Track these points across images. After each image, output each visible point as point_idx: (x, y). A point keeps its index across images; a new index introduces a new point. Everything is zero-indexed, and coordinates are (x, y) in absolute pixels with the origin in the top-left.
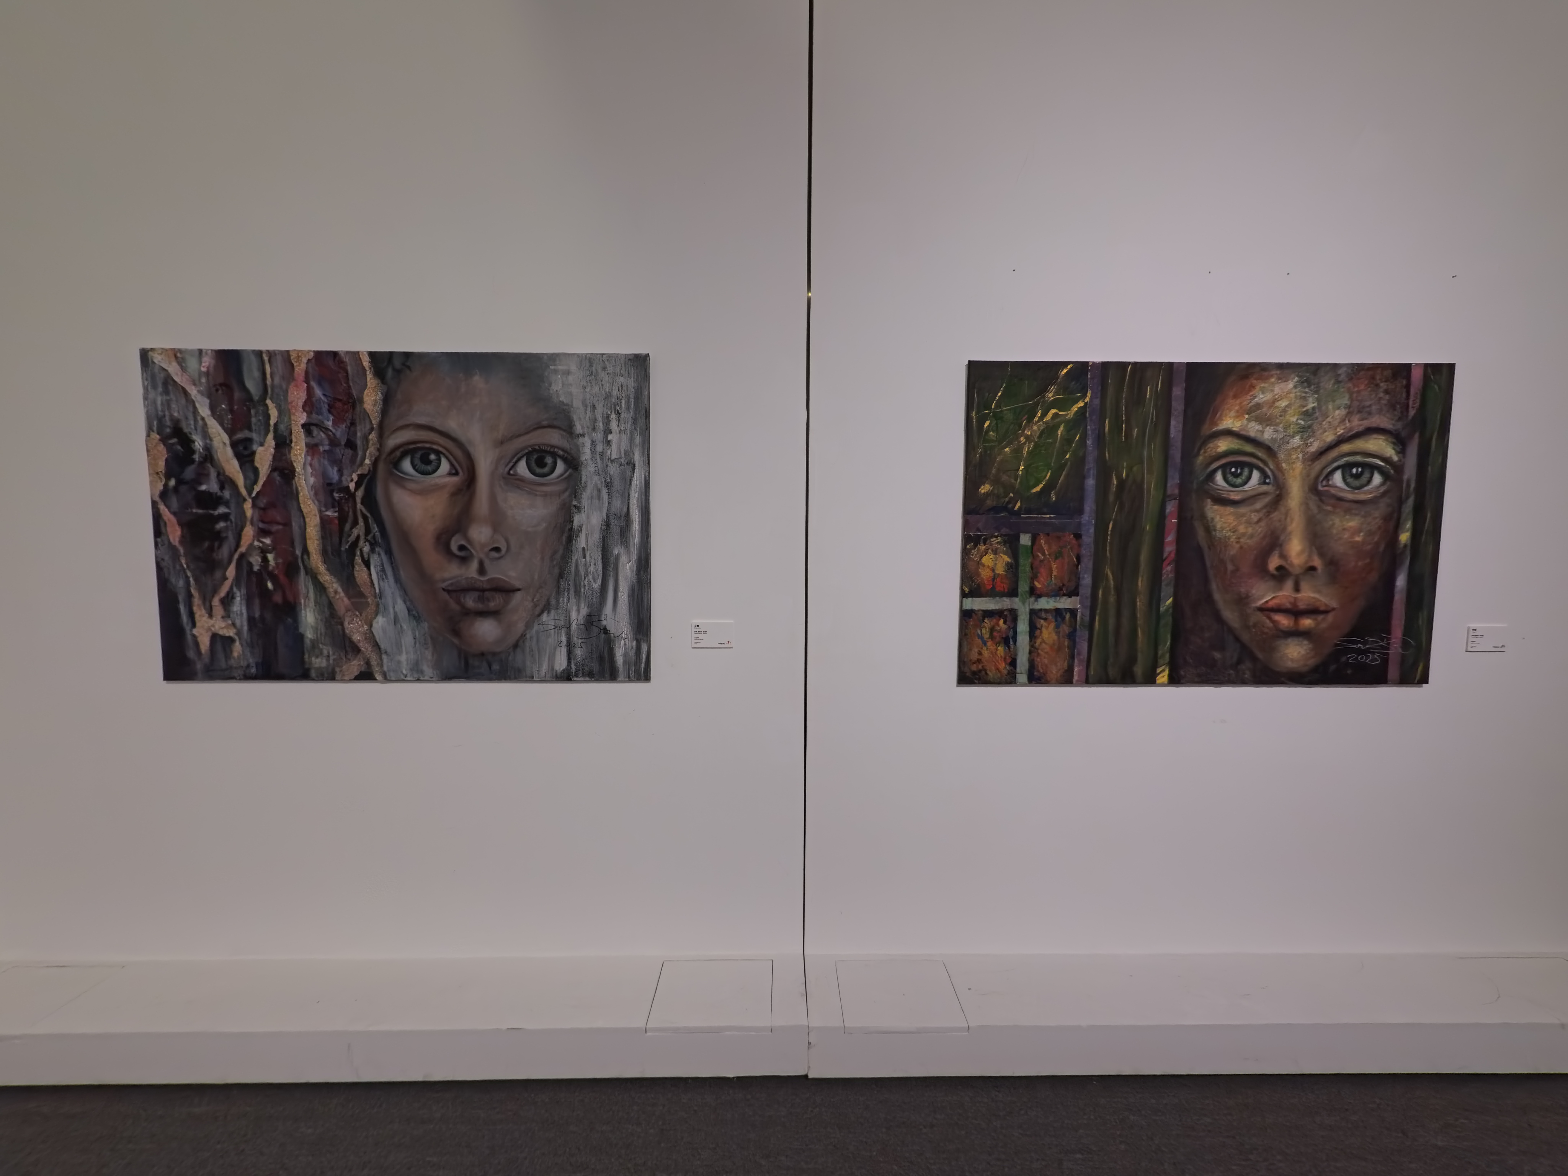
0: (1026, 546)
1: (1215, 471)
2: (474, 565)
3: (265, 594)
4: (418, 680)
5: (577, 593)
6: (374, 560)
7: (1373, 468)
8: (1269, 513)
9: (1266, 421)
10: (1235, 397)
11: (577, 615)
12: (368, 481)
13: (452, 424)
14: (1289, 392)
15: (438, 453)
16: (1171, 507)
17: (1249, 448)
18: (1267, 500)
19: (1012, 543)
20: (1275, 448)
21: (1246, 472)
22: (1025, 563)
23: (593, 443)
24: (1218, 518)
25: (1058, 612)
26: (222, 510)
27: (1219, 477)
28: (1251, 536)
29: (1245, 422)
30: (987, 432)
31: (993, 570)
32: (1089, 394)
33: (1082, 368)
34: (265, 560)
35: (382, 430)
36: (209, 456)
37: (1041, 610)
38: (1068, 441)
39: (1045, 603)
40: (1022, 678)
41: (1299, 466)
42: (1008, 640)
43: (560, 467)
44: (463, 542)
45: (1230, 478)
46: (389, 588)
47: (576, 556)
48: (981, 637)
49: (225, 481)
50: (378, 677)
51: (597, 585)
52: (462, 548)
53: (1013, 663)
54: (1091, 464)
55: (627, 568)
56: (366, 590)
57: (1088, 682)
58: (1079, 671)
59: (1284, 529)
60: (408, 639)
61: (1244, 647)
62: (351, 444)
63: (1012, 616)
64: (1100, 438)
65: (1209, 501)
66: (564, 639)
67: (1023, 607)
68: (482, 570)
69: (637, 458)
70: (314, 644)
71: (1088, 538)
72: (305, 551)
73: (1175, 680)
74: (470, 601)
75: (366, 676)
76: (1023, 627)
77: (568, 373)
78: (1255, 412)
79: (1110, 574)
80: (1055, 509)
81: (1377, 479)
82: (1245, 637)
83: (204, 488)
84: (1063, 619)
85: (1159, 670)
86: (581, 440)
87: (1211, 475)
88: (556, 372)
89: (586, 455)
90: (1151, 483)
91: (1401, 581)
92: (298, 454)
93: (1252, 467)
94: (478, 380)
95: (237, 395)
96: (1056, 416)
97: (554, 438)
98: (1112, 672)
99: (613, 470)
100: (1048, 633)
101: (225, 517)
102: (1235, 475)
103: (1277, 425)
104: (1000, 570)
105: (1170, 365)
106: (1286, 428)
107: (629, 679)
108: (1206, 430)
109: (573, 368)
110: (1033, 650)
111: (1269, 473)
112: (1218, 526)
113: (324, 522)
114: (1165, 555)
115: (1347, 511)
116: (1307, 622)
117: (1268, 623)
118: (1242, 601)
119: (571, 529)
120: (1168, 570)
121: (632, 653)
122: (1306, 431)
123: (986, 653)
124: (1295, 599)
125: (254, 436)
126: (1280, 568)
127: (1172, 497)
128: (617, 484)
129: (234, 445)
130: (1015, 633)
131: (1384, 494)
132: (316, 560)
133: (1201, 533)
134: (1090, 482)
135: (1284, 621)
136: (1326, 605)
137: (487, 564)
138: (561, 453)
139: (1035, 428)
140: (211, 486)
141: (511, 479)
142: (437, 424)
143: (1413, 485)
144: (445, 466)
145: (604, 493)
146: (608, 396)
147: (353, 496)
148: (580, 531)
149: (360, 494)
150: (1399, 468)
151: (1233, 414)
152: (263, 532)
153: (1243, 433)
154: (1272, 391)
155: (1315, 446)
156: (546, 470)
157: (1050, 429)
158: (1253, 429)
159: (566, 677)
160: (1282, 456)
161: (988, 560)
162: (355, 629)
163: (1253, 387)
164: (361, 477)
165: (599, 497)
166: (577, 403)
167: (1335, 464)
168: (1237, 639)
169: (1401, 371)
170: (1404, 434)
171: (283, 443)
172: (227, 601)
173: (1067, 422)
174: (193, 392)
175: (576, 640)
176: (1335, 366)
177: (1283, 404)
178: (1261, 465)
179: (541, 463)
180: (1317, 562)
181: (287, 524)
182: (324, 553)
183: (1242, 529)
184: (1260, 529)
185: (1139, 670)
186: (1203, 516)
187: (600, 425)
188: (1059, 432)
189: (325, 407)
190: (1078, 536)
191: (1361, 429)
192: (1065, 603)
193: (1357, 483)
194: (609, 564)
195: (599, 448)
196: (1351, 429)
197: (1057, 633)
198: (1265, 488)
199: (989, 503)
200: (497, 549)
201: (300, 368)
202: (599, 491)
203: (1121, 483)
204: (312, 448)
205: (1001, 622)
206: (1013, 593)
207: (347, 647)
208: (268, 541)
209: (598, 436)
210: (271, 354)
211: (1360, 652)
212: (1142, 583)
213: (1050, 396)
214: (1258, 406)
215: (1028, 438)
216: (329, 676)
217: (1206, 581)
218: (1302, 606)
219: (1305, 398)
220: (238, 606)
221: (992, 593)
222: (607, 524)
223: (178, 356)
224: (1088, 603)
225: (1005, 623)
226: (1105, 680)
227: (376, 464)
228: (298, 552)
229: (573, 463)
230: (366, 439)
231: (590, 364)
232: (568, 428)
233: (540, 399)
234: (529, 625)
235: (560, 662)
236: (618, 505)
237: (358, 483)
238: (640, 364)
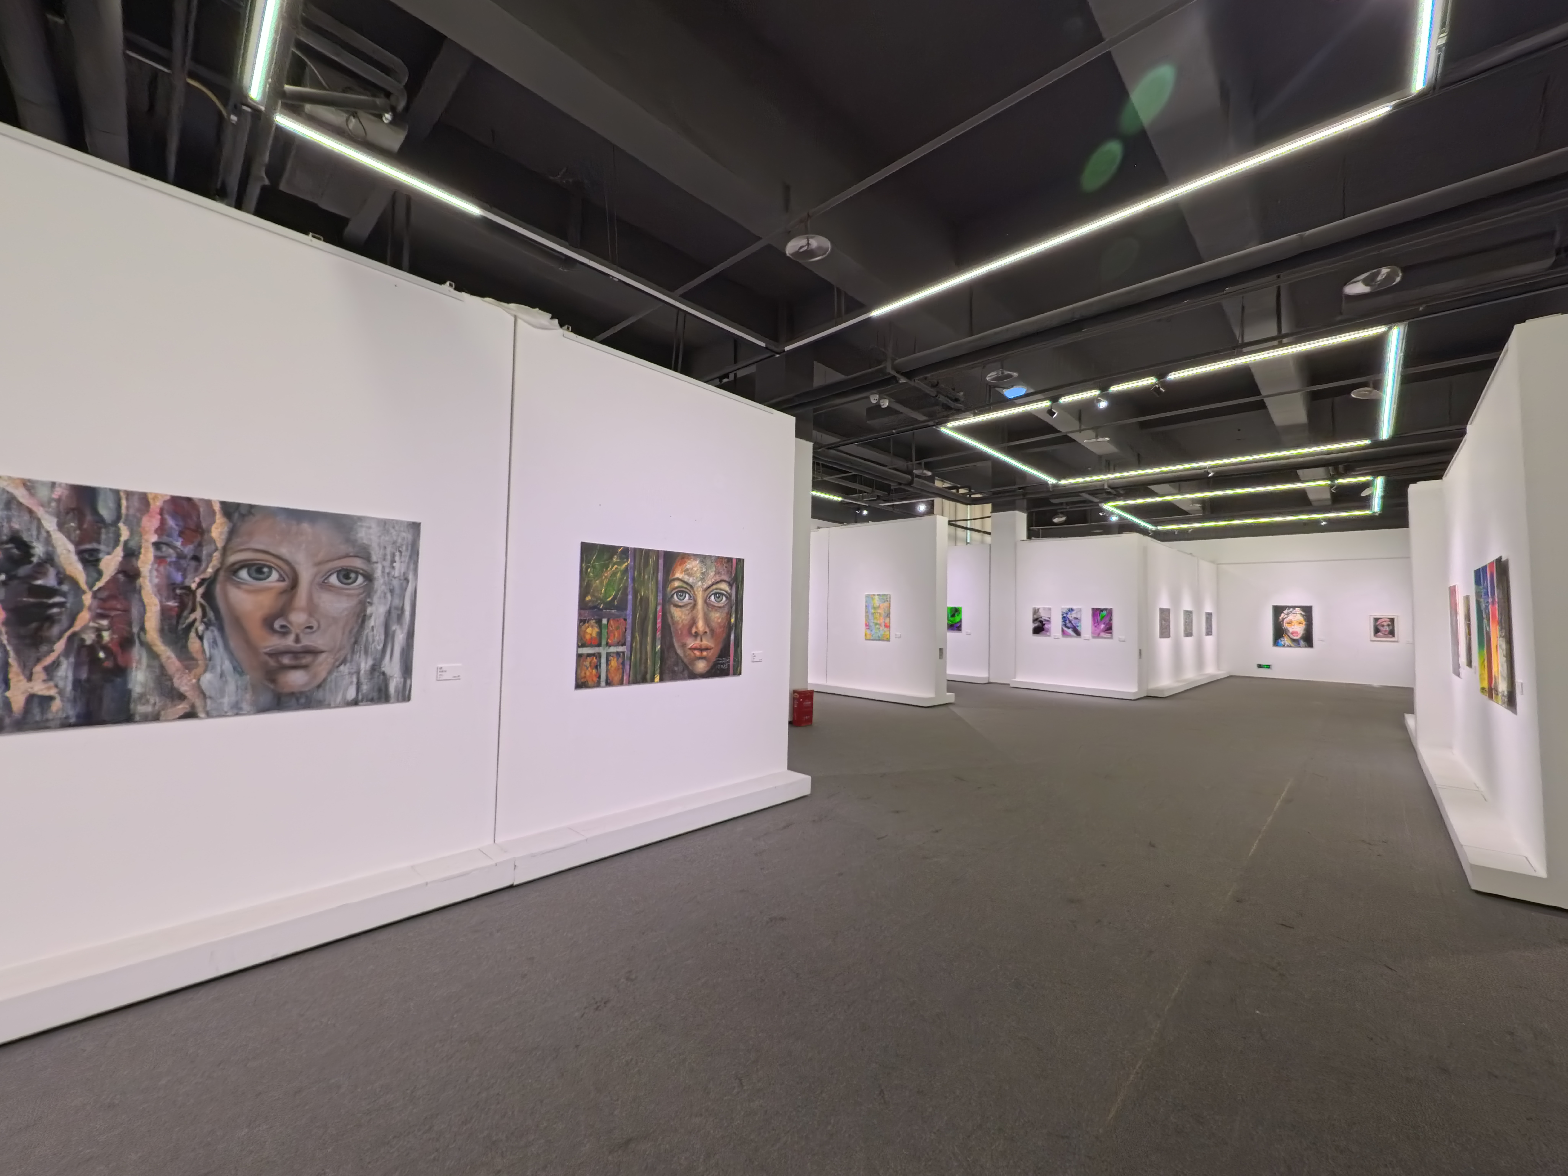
0: (605, 624)
1: (674, 594)
2: (292, 637)
3: (94, 661)
5: (366, 652)
6: (205, 635)
7: (723, 594)
8: (692, 611)
9: (690, 575)
10: (680, 565)
11: (365, 665)
12: (208, 583)
13: (284, 551)
14: (697, 565)
15: (270, 568)
16: (659, 608)
17: (685, 585)
18: (691, 605)
19: (599, 622)
20: (693, 585)
21: (684, 594)
22: (604, 632)
23: (384, 567)
24: (675, 613)
25: (618, 653)
26: (57, 599)
27: (675, 596)
28: (686, 620)
29: (683, 575)
30: (590, 573)
31: (591, 635)
32: (629, 560)
33: (626, 549)
34: (100, 636)
35: (225, 551)
36: (50, 559)
37: (611, 653)
38: (621, 579)
39: (613, 649)
40: (603, 683)
41: (701, 593)
42: (597, 666)
43: (360, 579)
44: (284, 623)
45: (679, 596)
46: (219, 653)
47: (367, 631)
48: (586, 666)
49: (65, 578)
50: (202, 715)
51: (380, 647)
52: (283, 627)
53: (599, 677)
54: (630, 590)
55: (400, 637)
56: (199, 656)
57: (629, 683)
58: (626, 679)
59: (697, 617)
60: (231, 687)
61: (685, 664)
62: (197, 558)
63: (599, 655)
64: (634, 579)
65: (672, 606)
66: (355, 680)
67: (603, 651)
68: (297, 640)
69: (411, 577)
70: (142, 696)
72: (142, 629)
73: (662, 680)
74: (286, 660)
75: (190, 715)
76: (603, 660)
77: (370, 528)
78: (687, 572)
79: (637, 636)
80: (616, 608)
81: (724, 599)
82: (685, 660)
84: (620, 656)
85: (655, 676)
86: (376, 565)
87: (672, 596)
88: (362, 526)
89: (378, 573)
90: (652, 597)
91: (732, 637)
92: (146, 562)
93: (686, 593)
94: (305, 526)
95: (89, 518)
96: (616, 568)
97: (358, 563)
98: (638, 678)
99: (395, 583)
100: (614, 663)
102: (681, 596)
103: (694, 577)
104: (594, 635)
105: (658, 551)
106: (697, 578)
107: (398, 701)
108: (671, 578)
109: (374, 525)
110: (608, 671)
111: (691, 595)
112: (675, 616)
113: (164, 610)
115: (716, 610)
116: (705, 653)
117: (692, 654)
118: (684, 646)
119: (365, 616)
120: (659, 634)
121: (401, 686)
122: (702, 580)
123: (588, 673)
124: (701, 644)
125: (102, 547)
126: (696, 632)
127: (659, 604)
128: (397, 591)
129: (80, 553)
130: (600, 664)
131: (726, 605)
132: (153, 636)
133: (670, 619)
134: (630, 597)
135: (697, 653)
136: (710, 646)
137: (301, 636)
138: (361, 572)
139: (609, 573)
140: (48, 581)
141: (324, 585)
142: (272, 551)
143: (734, 601)
144: (275, 575)
145: (389, 595)
146: (394, 543)
147: (193, 593)
148: (371, 616)
149: (200, 591)
150: (730, 595)
151: (679, 572)
152: (100, 616)
153: (683, 579)
154: (692, 564)
155: (705, 586)
156: (350, 581)
157: (614, 574)
158: (686, 578)
159: (355, 703)
160: (695, 589)
161: (589, 630)
162: (184, 684)
163: (685, 562)
164: (203, 580)
165: (385, 597)
166: (374, 545)
167: (712, 593)
168: (683, 662)
169: (729, 560)
170: (731, 582)
171: (131, 554)
172: (51, 668)
173: (621, 571)
174: (40, 512)
175: (363, 680)
176: (711, 556)
177: (695, 569)
178: (689, 592)
179: (347, 577)
180: (707, 630)
181: (127, 611)
182: (162, 631)
183: (683, 617)
184: (689, 617)
185: (648, 676)
186: (670, 612)
187: (389, 557)
188: (618, 575)
189: (176, 534)
190: (625, 620)
191: (719, 580)
192: (620, 649)
193: (718, 600)
194: (388, 635)
195: (387, 570)
196: (716, 580)
197: (618, 663)
198: (690, 601)
199: (590, 604)
200: (310, 627)
201: (156, 505)
202: (385, 594)
203: (641, 597)
204: (159, 560)
205: (595, 658)
206: (599, 645)
207: (172, 697)
208: (105, 622)
209: (387, 563)
210: (129, 494)
211: (721, 664)
212: (649, 639)
213: (615, 559)
214: (687, 570)
215: (606, 577)
216: (155, 718)
217: (671, 638)
218: (703, 647)
219: (702, 568)
220: (64, 671)
221: (591, 646)
222: (389, 612)
223: (27, 484)
224: (629, 649)
225: (596, 659)
226: (635, 682)
227: (217, 572)
228: (135, 630)
229: (369, 578)
230: (210, 556)
231: (385, 524)
232: (367, 558)
233: (350, 541)
234: (330, 673)
235: (351, 694)
236: (397, 602)
237: (200, 585)
238: (415, 527)
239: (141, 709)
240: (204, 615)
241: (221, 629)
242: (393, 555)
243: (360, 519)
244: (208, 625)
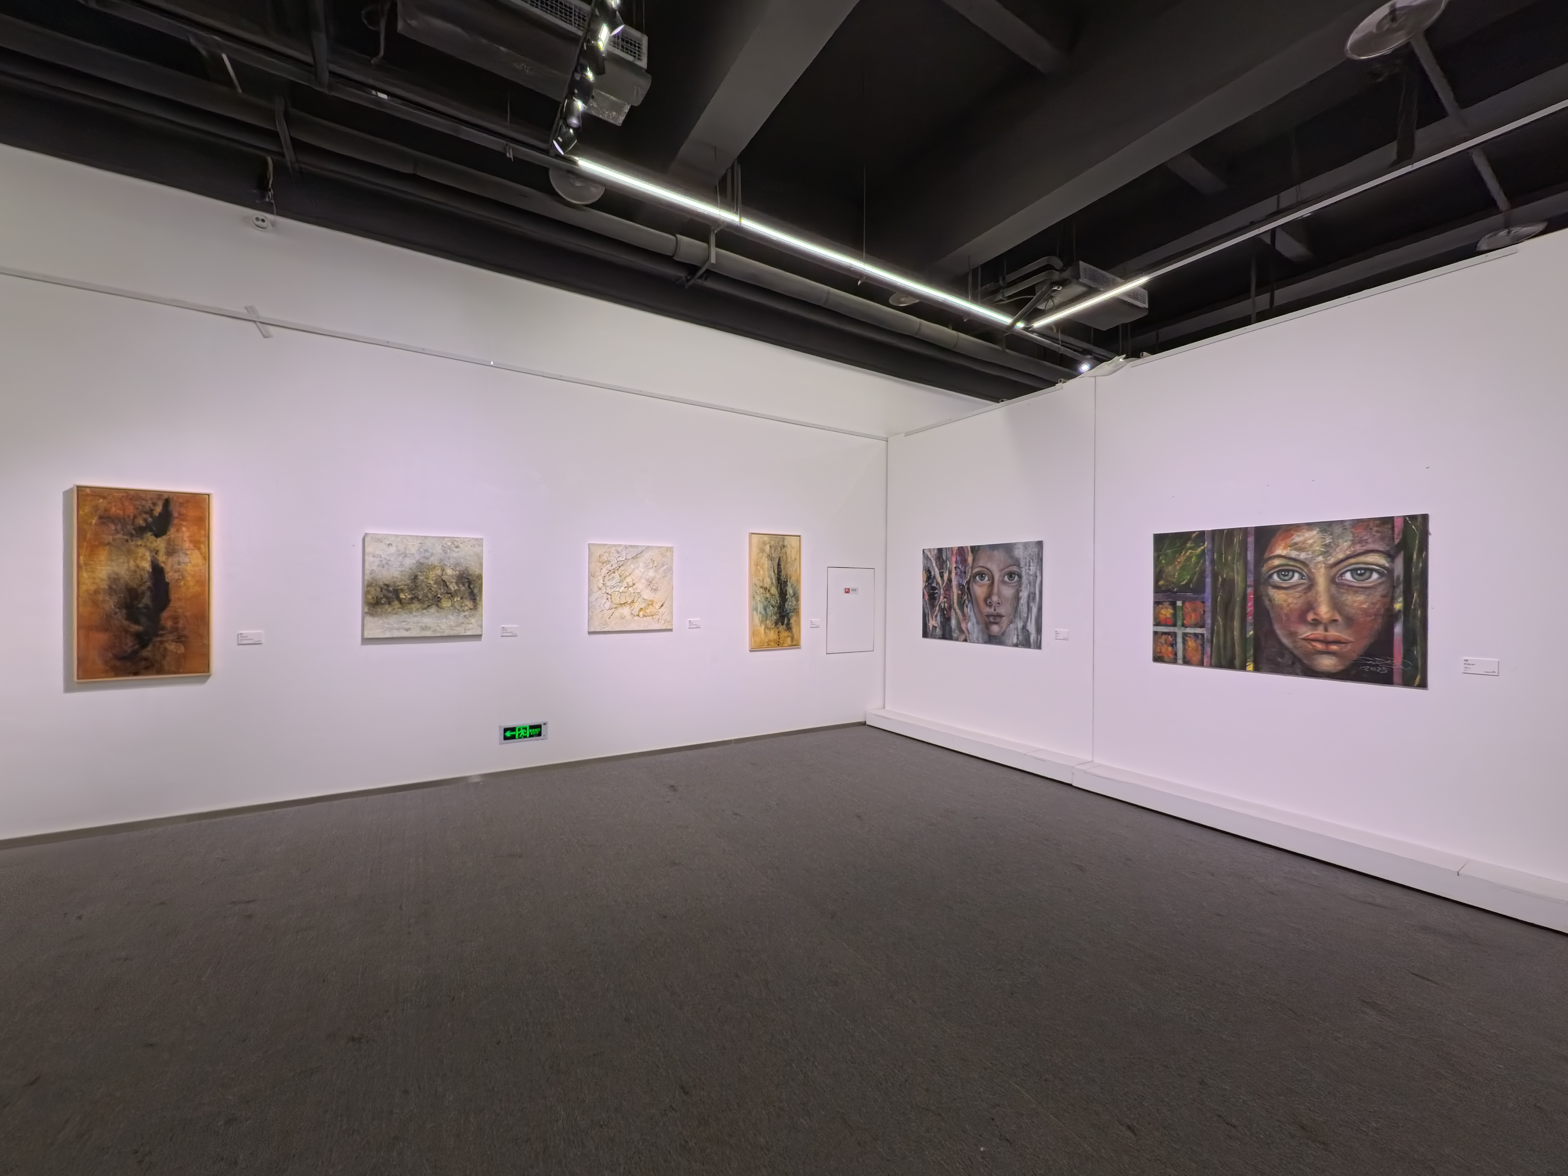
0: (1180, 606)
1: (1273, 573)
2: (993, 609)
3: (944, 615)
4: (978, 643)
5: (1020, 618)
6: (969, 606)
7: (1372, 570)
8: (1305, 593)
9: (1301, 550)
10: (1283, 540)
11: (1020, 625)
12: (968, 583)
13: (989, 566)
14: (1314, 536)
15: (985, 574)
17: (1292, 563)
18: (1304, 587)
19: (1173, 604)
20: (1307, 562)
21: (1291, 573)
22: (1180, 614)
23: (1026, 570)
24: (1276, 595)
25: (1196, 635)
26: (936, 591)
27: (1275, 577)
28: (1296, 604)
29: (1288, 551)
30: (1161, 560)
31: (1165, 615)
32: (1206, 543)
33: (1202, 534)
34: (945, 605)
35: (972, 568)
36: (934, 577)
37: (1187, 633)
38: (1197, 563)
39: (1189, 630)
40: (1180, 661)
41: (1323, 571)
42: (1173, 645)
43: (1016, 578)
44: (990, 601)
45: (1282, 577)
46: (972, 614)
47: (1020, 605)
48: (1161, 643)
49: (938, 583)
50: (968, 641)
51: (1026, 616)
52: (990, 603)
53: (1176, 654)
54: (1208, 572)
55: (1035, 610)
56: (966, 615)
57: (1211, 666)
58: (1207, 661)
59: (1316, 600)
60: (976, 630)
61: (1294, 656)
62: (965, 573)
63: (1174, 635)
64: (1213, 562)
65: (1270, 587)
66: (1016, 633)
67: (1179, 631)
68: (995, 610)
69: (1038, 574)
70: (955, 629)
71: (1209, 604)
72: (953, 603)
73: (1257, 669)
74: (992, 619)
75: (965, 640)
76: (1179, 640)
77: (1019, 548)
78: (1295, 546)
79: (1219, 619)
80: (1194, 591)
81: (1375, 576)
82: (1296, 652)
83: (933, 585)
84: (1198, 637)
85: (1247, 664)
86: (1022, 569)
87: (1271, 576)
88: (1016, 548)
89: (1024, 574)
91: (1398, 628)
92: (953, 575)
93: (1294, 571)
94: (996, 552)
95: (941, 560)
96: (1191, 553)
97: (1015, 569)
98: (1223, 662)
99: (1031, 578)
100: (1191, 643)
101: (937, 593)
102: (1285, 575)
104: (1169, 616)
105: (1246, 528)
107: (1035, 648)
109: (1021, 547)
110: (1185, 650)
111: (1304, 574)
112: (1276, 599)
113: (958, 595)
114: (1248, 612)
116: (1334, 647)
118: (1292, 635)
119: (1019, 597)
120: (1250, 619)
121: (1036, 639)
123: (1163, 650)
125: (944, 571)
126: (1314, 620)
129: (940, 573)
130: (1176, 642)
131: (1380, 584)
132: (956, 606)
133: (1267, 603)
134: (1208, 580)
135: (1319, 646)
137: (996, 608)
138: (1017, 573)
139: (1182, 558)
140: (934, 585)
141: (1003, 582)
142: (985, 566)
143: (1401, 578)
144: (987, 578)
145: (1028, 585)
146: (1030, 554)
147: (965, 587)
148: (1021, 598)
149: (966, 587)
150: (1393, 570)
151: (1281, 548)
152: (945, 597)
153: (1288, 556)
154: (1304, 536)
155: (1332, 560)
156: (1012, 578)
157: (1189, 558)
158: (1294, 554)
159: (1016, 645)
160: (1312, 565)
161: (1163, 611)
162: (963, 626)
163: (1292, 535)
164: (967, 581)
165: (1027, 587)
166: (1021, 558)
167: (1346, 569)
168: (1292, 653)
169: (1388, 521)
170: (1392, 552)
171: (950, 573)
172: (936, 616)
173: (1196, 555)
174: (932, 559)
175: (1020, 634)
176: (1342, 522)
177: (1310, 541)
178: (1300, 570)
179: (1011, 577)
181: (950, 595)
182: (958, 603)
183: (1290, 600)
184: (1301, 601)
185: (1237, 662)
186: (1267, 595)
187: (1028, 564)
188: (1193, 559)
189: (960, 562)
190: (1203, 602)
191: (1361, 551)
192: (1199, 631)
193: (1361, 578)
194: (1029, 609)
195: (1027, 571)
196: (1355, 551)
197: (1196, 643)
198: (1303, 581)
199: (1163, 589)
200: (999, 603)
201: (955, 552)
202: (1027, 585)
203: (1224, 580)
204: (956, 574)
205: (1170, 637)
206: (1175, 625)
207: (961, 631)
208: (945, 600)
209: (1027, 567)
210: (949, 548)
211: (1370, 665)
212: (1236, 624)
213: (1189, 545)
214: (1296, 544)
215: (1179, 563)
216: (957, 640)
217: (1271, 624)
218: (1330, 639)
219: (1324, 538)
220: (938, 618)
221: (1166, 625)
222: (1029, 596)
223: (930, 550)
224: (1210, 631)
226: (1219, 666)
227: (970, 578)
228: (952, 603)
229: (1020, 577)
230: (968, 571)
231: (1026, 545)
232: (1019, 566)
233: (1012, 557)
234: (1007, 628)
235: (1015, 640)
236: (1032, 590)
237: (966, 583)
238: (1040, 544)
239: (955, 635)
240: (968, 597)
241: (972, 604)
242: (1030, 562)
243: (1015, 544)
244: (969, 601)
